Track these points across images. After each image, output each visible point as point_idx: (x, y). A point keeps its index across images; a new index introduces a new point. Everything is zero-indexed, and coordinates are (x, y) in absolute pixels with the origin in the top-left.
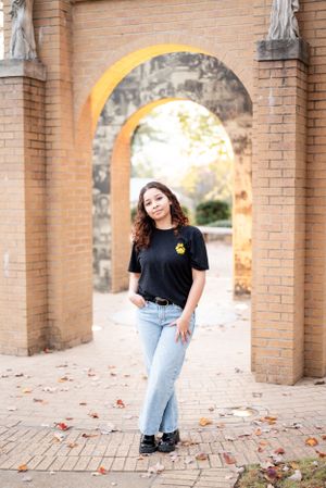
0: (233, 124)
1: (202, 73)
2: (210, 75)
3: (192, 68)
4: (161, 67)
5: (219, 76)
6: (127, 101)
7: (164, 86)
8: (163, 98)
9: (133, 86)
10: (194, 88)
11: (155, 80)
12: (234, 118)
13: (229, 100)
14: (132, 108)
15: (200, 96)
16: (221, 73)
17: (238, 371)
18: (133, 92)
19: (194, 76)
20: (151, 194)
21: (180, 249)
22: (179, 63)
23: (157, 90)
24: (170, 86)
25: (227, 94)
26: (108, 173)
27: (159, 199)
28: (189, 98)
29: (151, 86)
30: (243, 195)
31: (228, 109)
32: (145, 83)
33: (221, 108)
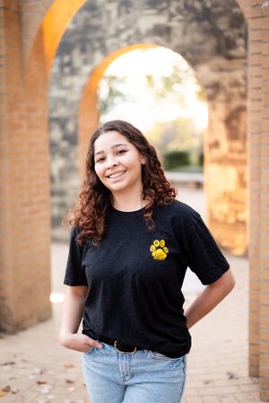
0: (205, 70)
1: (171, 16)
2: (180, 17)
3: (161, 12)
4: (128, 12)
5: (189, 18)
6: (94, 50)
7: (131, 32)
8: (130, 44)
9: (99, 34)
10: (162, 33)
11: (122, 26)
12: (205, 61)
13: (201, 43)
14: (98, 57)
15: (169, 40)
16: (192, 15)
17: (232, 377)
18: (100, 40)
19: (162, 20)
20: (106, 142)
21: (159, 251)
22: (147, 6)
23: (124, 36)
24: (138, 33)
25: (198, 37)
26: (77, 126)
27: (122, 152)
28: (158, 44)
29: (118, 33)
30: (216, 145)
31: (199, 52)
32: (112, 31)
33: (192, 52)
